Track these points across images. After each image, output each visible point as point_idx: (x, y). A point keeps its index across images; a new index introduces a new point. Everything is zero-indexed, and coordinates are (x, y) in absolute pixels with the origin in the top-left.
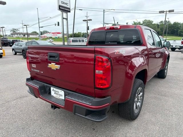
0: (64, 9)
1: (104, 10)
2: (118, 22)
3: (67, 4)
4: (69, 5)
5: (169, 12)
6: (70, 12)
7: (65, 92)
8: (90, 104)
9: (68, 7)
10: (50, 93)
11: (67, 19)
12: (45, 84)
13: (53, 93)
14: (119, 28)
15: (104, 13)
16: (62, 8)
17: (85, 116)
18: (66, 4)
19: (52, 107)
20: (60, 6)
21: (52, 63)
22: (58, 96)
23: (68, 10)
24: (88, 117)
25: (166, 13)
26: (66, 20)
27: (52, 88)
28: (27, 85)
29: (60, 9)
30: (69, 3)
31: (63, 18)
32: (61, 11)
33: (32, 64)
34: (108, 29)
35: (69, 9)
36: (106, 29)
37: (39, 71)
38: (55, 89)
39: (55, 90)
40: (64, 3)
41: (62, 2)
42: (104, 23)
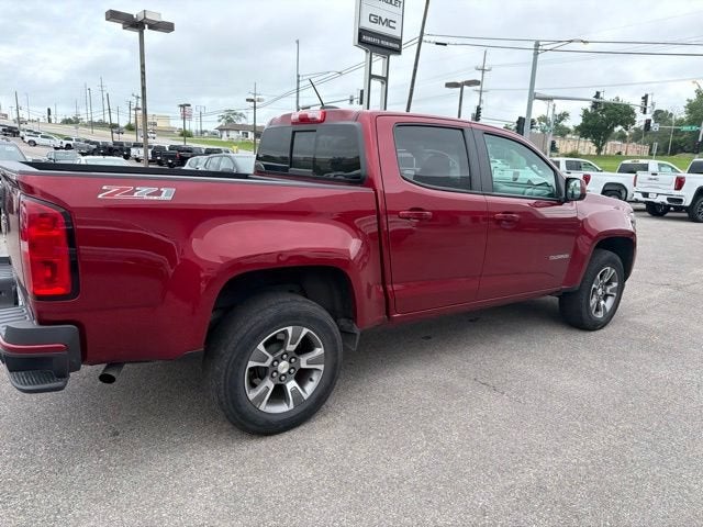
0: (378, 43)
1: (537, 45)
3: (392, 24)
4: (398, 25)
6: (398, 52)
9: (396, 33)
11: (384, 80)
14: (319, 118)
15: (536, 54)
16: (369, 39)
18: (387, 22)
20: (362, 32)
23: (391, 45)
26: (382, 83)
29: (361, 42)
30: (398, 19)
31: (372, 77)
32: (367, 52)
35: (399, 41)
36: (292, 120)
40: (378, 20)
41: (372, 18)
42: (533, 96)
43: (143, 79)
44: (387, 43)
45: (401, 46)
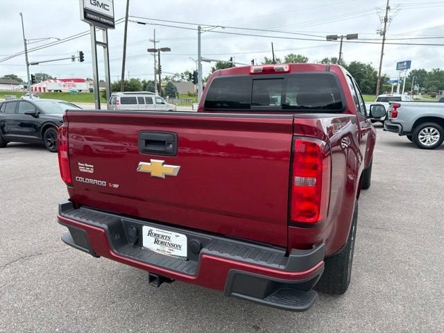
0: (98, 20)
1: (199, 28)
2: (232, 58)
3: (106, 7)
4: (110, 8)
5: (348, 39)
6: (113, 26)
7: (189, 238)
8: (282, 267)
9: (110, 14)
10: (139, 241)
11: (106, 45)
12: (123, 219)
13: (148, 242)
14: (286, 70)
15: (199, 33)
16: (92, 16)
17: (262, 299)
18: (103, 5)
19: (152, 279)
20: (86, 11)
21: (151, 160)
22: (167, 249)
23: (107, 21)
24: (271, 300)
25: (341, 42)
26: (104, 47)
27: (146, 229)
28: (62, 222)
29: (86, 18)
30: (110, 4)
31: (96, 43)
32: (91, 25)
33: (79, 164)
34: (256, 73)
35: (112, 19)
36: (252, 71)
37: (103, 183)
38: (155, 230)
39: (158, 233)
40: (96, 4)
41: (92, 1)
42: (201, 59)
44: (105, 20)
45: (113, 22)
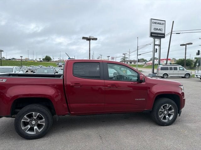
3: (161, 30)
11: (160, 45)
16: (154, 35)
20: (152, 33)
23: (161, 35)
29: (151, 36)
31: (155, 45)
32: (153, 38)
35: (164, 34)
40: (157, 29)
41: (155, 29)
43: (90, 52)
45: (165, 36)
